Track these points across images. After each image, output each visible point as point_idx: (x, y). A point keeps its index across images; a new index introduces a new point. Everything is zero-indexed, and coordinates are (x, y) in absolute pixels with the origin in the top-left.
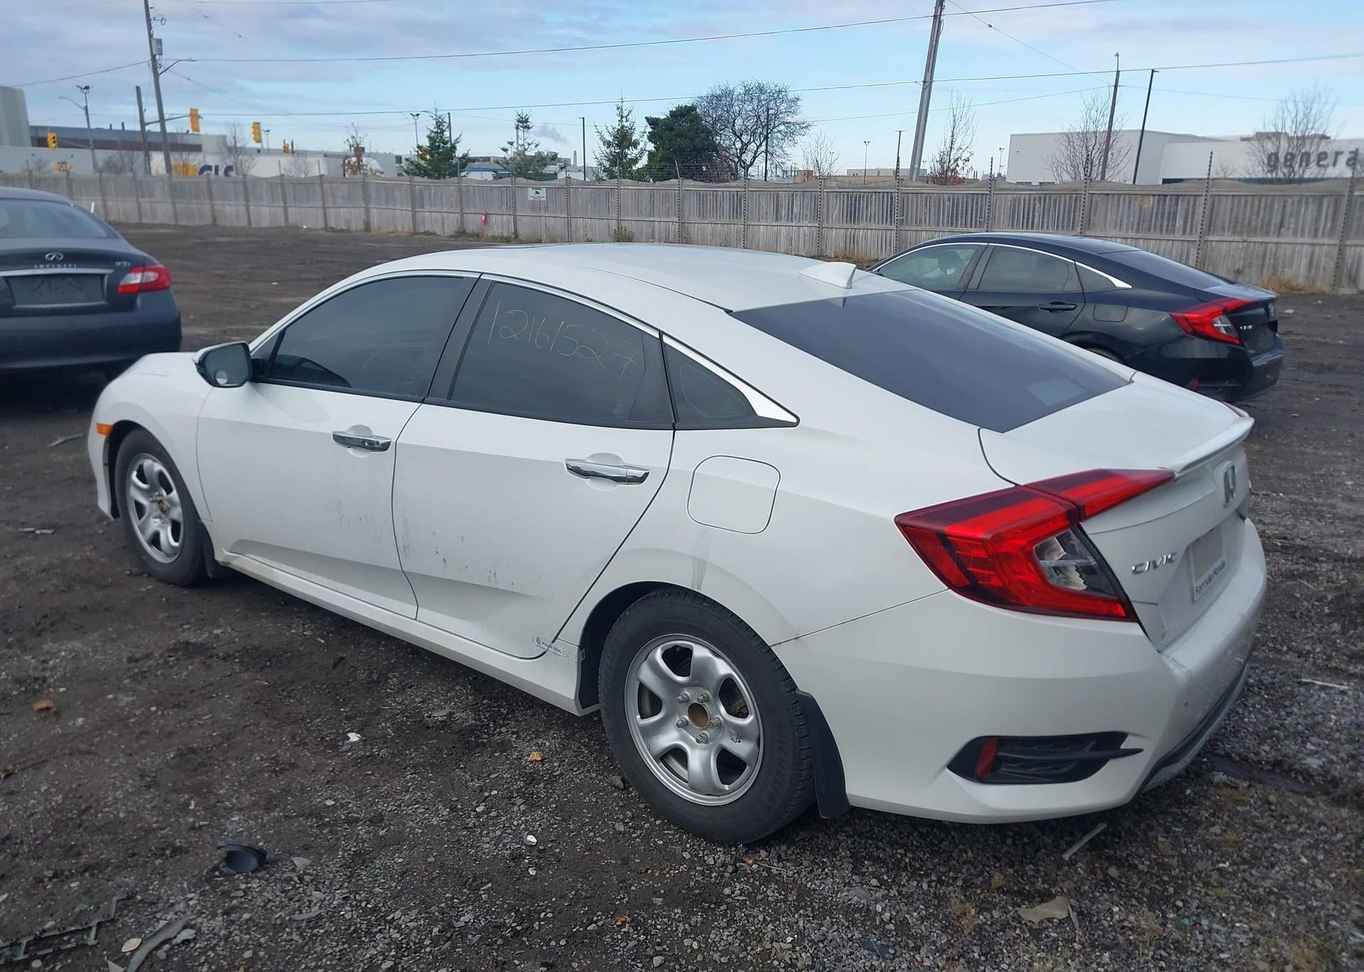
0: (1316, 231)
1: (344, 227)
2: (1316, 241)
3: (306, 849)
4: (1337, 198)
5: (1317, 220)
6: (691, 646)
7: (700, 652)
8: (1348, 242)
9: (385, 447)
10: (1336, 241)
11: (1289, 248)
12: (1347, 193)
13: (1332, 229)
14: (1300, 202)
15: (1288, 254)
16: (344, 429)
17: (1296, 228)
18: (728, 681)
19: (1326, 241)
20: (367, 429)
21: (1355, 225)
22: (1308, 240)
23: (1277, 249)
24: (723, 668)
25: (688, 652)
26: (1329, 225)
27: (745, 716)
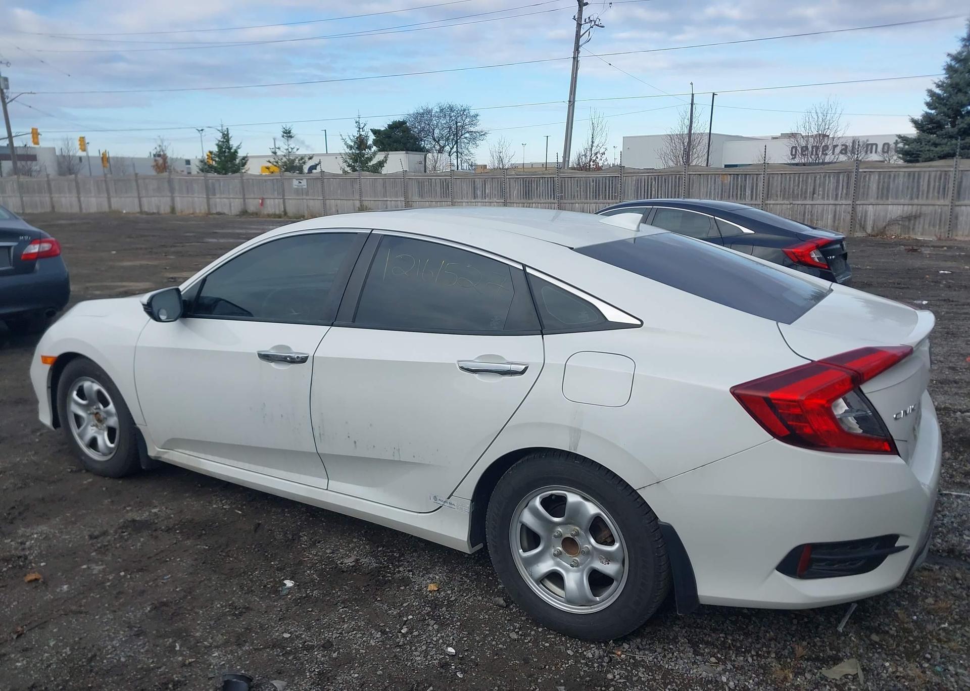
0: (837, 195)
1: (155, 211)
2: (837, 202)
3: (280, 673)
4: (848, 173)
5: (837, 188)
6: (565, 494)
7: (573, 498)
8: (858, 202)
9: (303, 360)
10: (850, 202)
11: (820, 208)
12: (854, 170)
13: (846, 194)
14: (825, 177)
15: (820, 211)
16: (267, 349)
17: (824, 194)
18: (597, 519)
19: (844, 202)
20: (288, 348)
21: (861, 190)
22: (832, 202)
23: (812, 208)
24: (592, 509)
25: (563, 499)
26: (845, 191)
27: (612, 543)
